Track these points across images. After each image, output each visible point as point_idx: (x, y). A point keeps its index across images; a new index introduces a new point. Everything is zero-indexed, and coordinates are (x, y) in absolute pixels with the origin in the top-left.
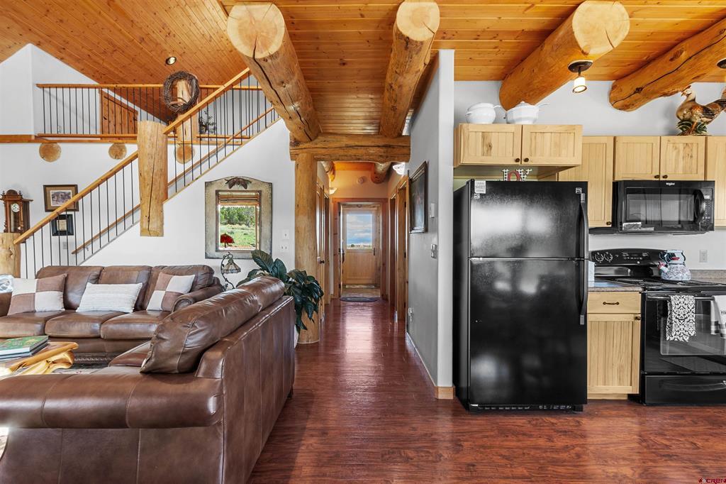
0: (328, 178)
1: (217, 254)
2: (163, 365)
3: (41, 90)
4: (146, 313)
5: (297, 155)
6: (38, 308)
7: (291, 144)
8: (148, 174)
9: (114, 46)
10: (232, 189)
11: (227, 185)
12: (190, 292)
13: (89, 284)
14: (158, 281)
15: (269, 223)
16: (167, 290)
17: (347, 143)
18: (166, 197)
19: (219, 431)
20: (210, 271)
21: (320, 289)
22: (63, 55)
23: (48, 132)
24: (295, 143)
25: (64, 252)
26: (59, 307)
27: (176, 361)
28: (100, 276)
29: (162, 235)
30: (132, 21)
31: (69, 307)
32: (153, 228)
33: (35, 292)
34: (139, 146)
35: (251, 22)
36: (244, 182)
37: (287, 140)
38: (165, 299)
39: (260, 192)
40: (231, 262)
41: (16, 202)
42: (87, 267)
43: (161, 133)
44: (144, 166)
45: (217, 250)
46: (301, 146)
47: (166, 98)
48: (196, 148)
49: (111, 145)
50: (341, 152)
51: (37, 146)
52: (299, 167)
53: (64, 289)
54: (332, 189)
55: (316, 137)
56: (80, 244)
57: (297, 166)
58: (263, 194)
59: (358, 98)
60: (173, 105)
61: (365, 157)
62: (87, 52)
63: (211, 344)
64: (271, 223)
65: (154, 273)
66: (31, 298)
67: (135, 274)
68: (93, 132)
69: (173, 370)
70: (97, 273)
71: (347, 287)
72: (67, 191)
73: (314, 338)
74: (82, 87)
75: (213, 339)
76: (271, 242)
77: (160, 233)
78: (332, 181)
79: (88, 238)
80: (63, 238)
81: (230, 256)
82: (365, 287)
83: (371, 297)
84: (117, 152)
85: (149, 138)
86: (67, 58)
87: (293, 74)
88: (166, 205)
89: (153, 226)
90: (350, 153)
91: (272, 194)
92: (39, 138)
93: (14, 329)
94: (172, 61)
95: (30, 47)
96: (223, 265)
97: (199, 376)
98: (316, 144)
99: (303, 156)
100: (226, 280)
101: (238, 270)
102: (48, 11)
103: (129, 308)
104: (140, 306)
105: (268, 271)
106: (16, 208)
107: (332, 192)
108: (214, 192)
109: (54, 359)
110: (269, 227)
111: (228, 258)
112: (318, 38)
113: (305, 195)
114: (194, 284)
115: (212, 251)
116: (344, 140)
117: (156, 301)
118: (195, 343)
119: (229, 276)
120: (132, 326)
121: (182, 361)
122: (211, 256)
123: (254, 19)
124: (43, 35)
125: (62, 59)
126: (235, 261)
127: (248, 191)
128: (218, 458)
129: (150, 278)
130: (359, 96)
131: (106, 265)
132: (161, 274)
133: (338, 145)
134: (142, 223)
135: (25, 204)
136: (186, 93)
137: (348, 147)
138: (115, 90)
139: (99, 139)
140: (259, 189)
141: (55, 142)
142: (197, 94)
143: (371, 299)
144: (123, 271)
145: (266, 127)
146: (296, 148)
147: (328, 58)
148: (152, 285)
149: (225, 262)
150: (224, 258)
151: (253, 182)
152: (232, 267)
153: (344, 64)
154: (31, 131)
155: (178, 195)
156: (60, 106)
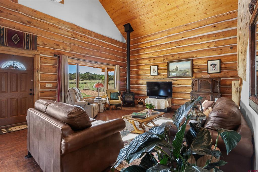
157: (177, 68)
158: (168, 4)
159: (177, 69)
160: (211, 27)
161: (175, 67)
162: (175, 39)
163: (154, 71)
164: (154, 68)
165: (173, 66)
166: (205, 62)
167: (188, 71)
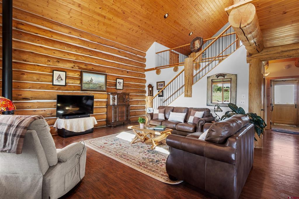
0: (265, 68)
1: (211, 104)
2: (214, 139)
3: (156, 54)
4: (187, 123)
5: (251, 60)
6: (159, 118)
7: (247, 56)
8: (187, 76)
9: (174, 35)
10: (218, 78)
11: (216, 77)
12: (202, 118)
13: (171, 112)
14: (191, 113)
15: (235, 92)
16: (195, 116)
17: (282, 50)
18: (193, 84)
19: (234, 167)
20: (209, 111)
21: (265, 123)
22: (161, 42)
23: (158, 66)
24: (250, 55)
25: (161, 102)
26: (164, 118)
27: (218, 139)
28: (174, 110)
29: (191, 97)
30: (180, 25)
31: (166, 119)
32: (188, 94)
33: (158, 113)
34: (185, 67)
35: (239, 14)
36: (223, 75)
37: (245, 55)
38: (194, 119)
39: (231, 79)
40: (219, 108)
41: (150, 87)
42: (170, 107)
43: (192, 61)
44: (186, 73)
45: (211, 103)
46: (253, 56)
47: (191, 48)
48: (201, 64)
49: (174, 67)
50: (278, 55)
51: (155, 71)
52: (252, 66)
53: (165, 113)
54: (267, 73)
55: (262, 51)
56: (165, 99)
57: (250, 65)
58: (232, 79)
59: (292, 26)
60: (193, 50)
61: (295, 55)
62: (167, 39)
63: (229, 136)
64: (236, 92)
65: (190, 110)
66: (157, 115)
67: (184, 110)
68: (167, 65)
69: (216, 142)
70: (172, 109)
71: (275, 124)
72: (162, 83)
73: (259, 146)
74: (166, 51)
75: (230, 134)
76: (236, 100)
77: (191, 96)
78: (266, 69)
79: (167, 98)
80: (161, 97)
81: (218, 105)
82: (289, 125)
83: (294, 131)
84: (176, 70)
85: (188, 63)
86: (162, 43)
87: (256, 27)
88: (193, 86)
89: (189, 94)
90: (284, 55)
91: (237, 79)
92: (156, 68)
93: (155, 123)
94: (191, 34)
95: (155, 43)
96: (215, 109)
97: (227, 146)
98: (262, 54)
99: (254, 60)
100: (216, 114)
101: (222, 111)
102: (160, 31)
103: (182, 121)
104: (186, 121)
105: (236, 112)
106: (150, 89)
107: (266, 75)
108: (211, 80)
109: (167, 133)
110: (235, 93)
111: (217, 106)
112: (271, 7)
113: (255, 78)
114: (204, 115)
115: (209, 103)
116: (280, 49)
117: (191, 120)
118: (225, 134)
119: (218, 113)
120: (185, 127)
121: (220, 139)
122: (209, 105)
123: (241, 12)
124: (158, 38)
125: (161, 44)
126: (220, 107)
127: (225, 79)
128: (234, 177)
129: (188, 112)
130: (293, 25)
131: (175, 107)
132: (192, 110)
133: (276, 52)
134: (185, 93)
135: (152, 88)
136: (198, 44)
137: (282, 52)
138: (175, 50)
139: (169, 66)
140: (231, 77)
141: (160, 69)
142: (202, 43)
143: (294, 132)
144: (180, 109)
145: (234, 51)
146: (250, 57)
147: (275, 13)
148: (189, 114)
149: (216, 107)
150: (216, 106)
151: (228, 75)
152: (219, 110)
153: (285, 13)
154: (154, 67)
155: (197, 82)
156: (161, 58)
157: (92, 80)
158: (100, 8)
159: (92, 82)
160: (118, 51)
161: (89, 79)
162: (88, 46)
163: (60, 80)
164: (59, 75)
165: (87, 77)
166: (115, 79)
167: (102, 85)
